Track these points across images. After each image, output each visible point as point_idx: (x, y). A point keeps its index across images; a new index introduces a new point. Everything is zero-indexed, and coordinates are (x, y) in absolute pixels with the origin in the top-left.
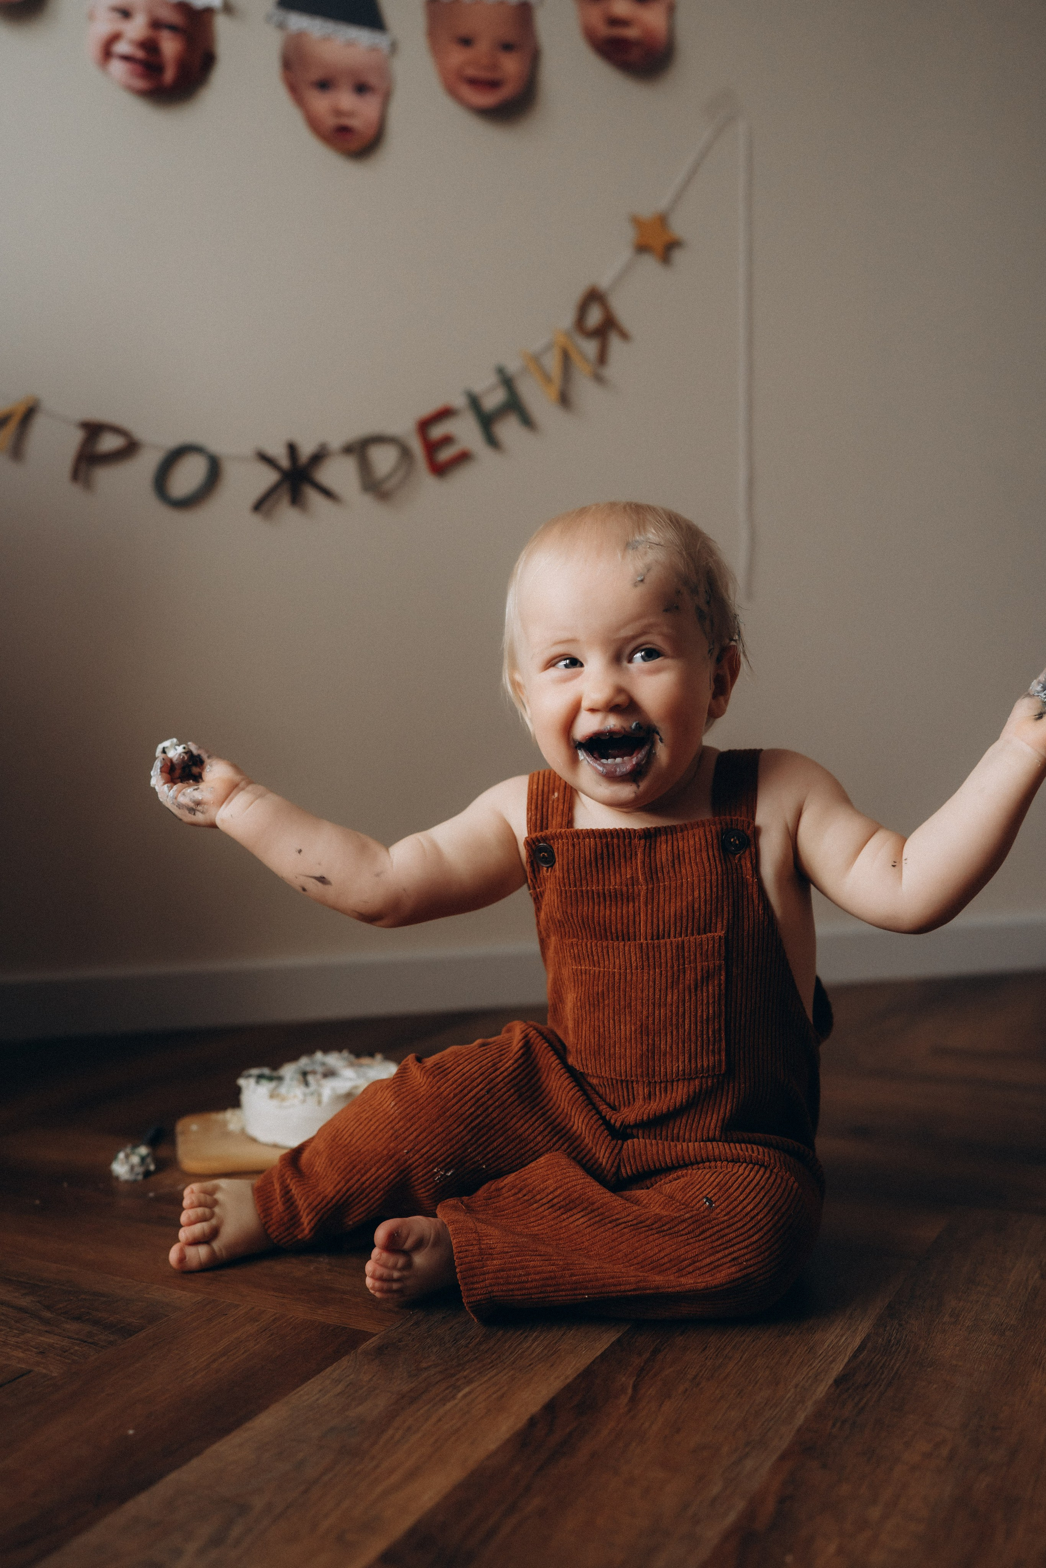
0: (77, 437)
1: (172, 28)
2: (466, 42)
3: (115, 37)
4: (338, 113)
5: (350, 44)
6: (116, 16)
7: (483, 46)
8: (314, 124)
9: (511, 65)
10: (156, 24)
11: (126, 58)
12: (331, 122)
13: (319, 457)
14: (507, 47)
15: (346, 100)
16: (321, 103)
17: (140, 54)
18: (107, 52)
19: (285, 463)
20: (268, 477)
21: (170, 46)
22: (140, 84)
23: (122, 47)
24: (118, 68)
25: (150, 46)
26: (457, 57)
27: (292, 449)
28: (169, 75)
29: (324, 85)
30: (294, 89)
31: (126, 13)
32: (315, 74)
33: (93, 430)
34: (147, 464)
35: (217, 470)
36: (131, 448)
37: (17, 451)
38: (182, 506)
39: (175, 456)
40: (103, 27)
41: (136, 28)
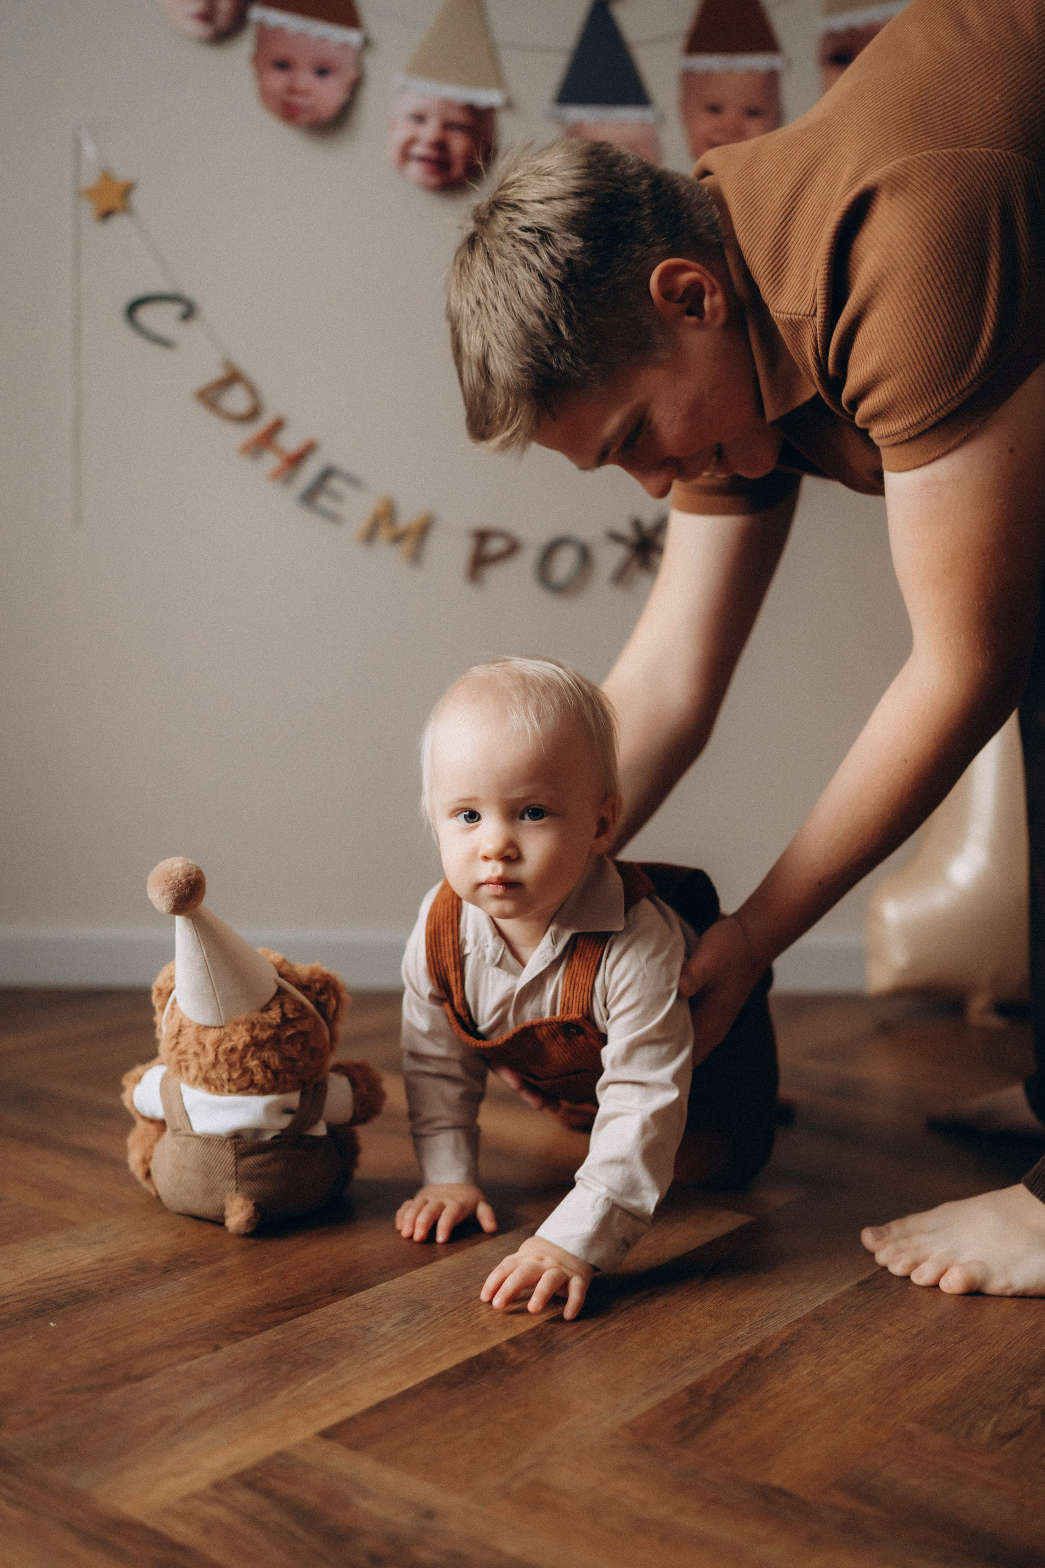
0: (468, 546)
1: (461, 127)
2: (715, 110)
3: (411, 142)
5: (622, 124)
6: (413, 122)
7: (728, 113)
9: (753, 129)
10: (447, 126)
11: (423, 159)
13: (659, 526)
14: (750, 113)
17: (433, 154)
18: (405, 155)
19: (634, 538)
20: (622, 553)
21: (459, 144)
22: (433, 180)
23: (419, 150)
24: (415, 170)
25: (441, 146)
26: (707, 124)
27: (638, 523)
28: (458, 169)
31: (421, 119)
33: (482, 536)
34: (527, 560)
35: (585, 555)
36: (513, 548)
37: (416, 557)
38: (558, 589)
39: (550, 550)
40: (403, 131)
41: (429, 131)
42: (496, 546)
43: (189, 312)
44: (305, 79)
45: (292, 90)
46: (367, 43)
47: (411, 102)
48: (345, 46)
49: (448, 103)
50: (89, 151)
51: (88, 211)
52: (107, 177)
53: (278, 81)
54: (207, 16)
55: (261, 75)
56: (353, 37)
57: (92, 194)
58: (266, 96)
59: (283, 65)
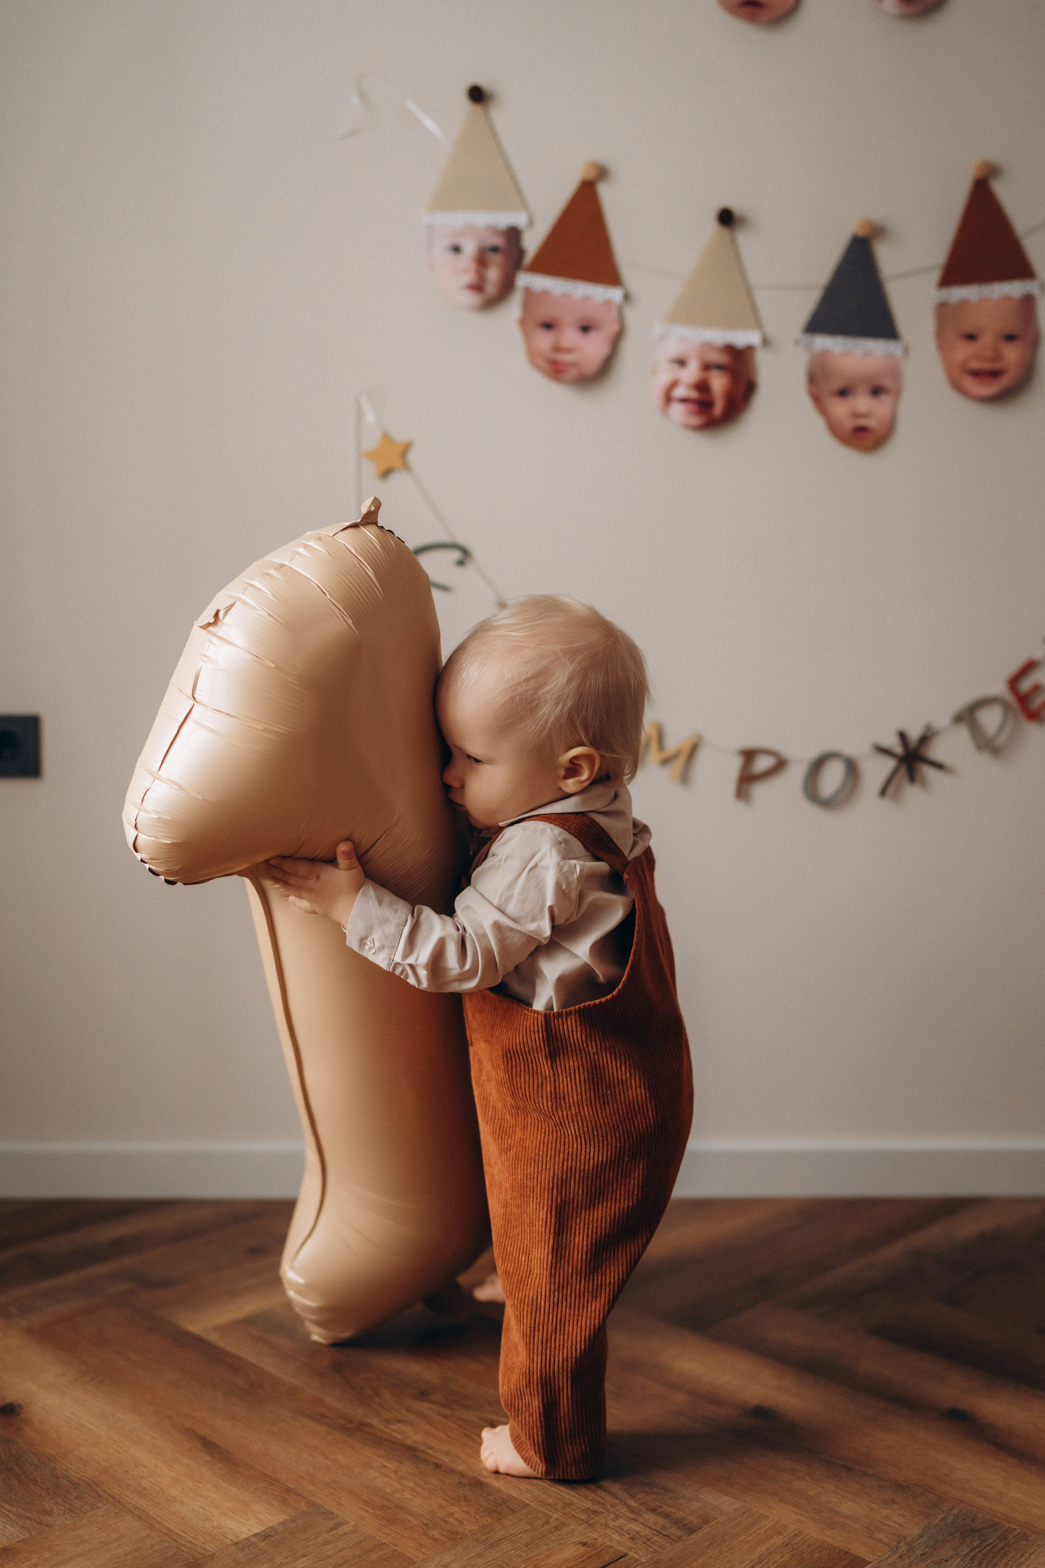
0: (735, 764)
1: (720, 367)
2: (971, 337)
3: (674, 385)
4: (856, 415)
5: (867, 354)
6: (675, 366)
7: (987, 339)
8: (834, 428)
9: (1012, 354)
10: (707, 367)
11: (684, 400)
12: (849, 424)
13: (926, 739)
14: (1010, 338)
15: (863, 402)
16: (841, 409)
17: (694, 394)
18: (668, 399)
19: (899, 750)
20: (888, 765)
21: (719, 383)
22: (694, 420)
23: (681, 392)
24: (678, 411)
25: (702, 387)
26: (963, 351)
27: (902, 736)
28: (719, 408)
29: (844, 393)
30: (817, 399)
31: (681, 363)
32: (836, 385)
33: (749, 755)
34: (795, 775)
35: (852, 768)
36: (781, 765)
37: (685, 778)
38: (828, 804)
39: (818, 765)
40: (664, 378)
41: (691, 373)
42: (763, 763)
43: (465, 556)
44: (570, 336)
45: (557, 349)
46: (627, 297)
47: (673, 348)
48: (607, 303)
49: (707, 346)
50: (370, 417)
51: (370, 470)
52: (386, 437)
53: (544, 341)
54: (477, 287)
55: (527, 337)
56: (615, 294)
57: (372, 455)
58: (533, 356)
59: (548, 326)
